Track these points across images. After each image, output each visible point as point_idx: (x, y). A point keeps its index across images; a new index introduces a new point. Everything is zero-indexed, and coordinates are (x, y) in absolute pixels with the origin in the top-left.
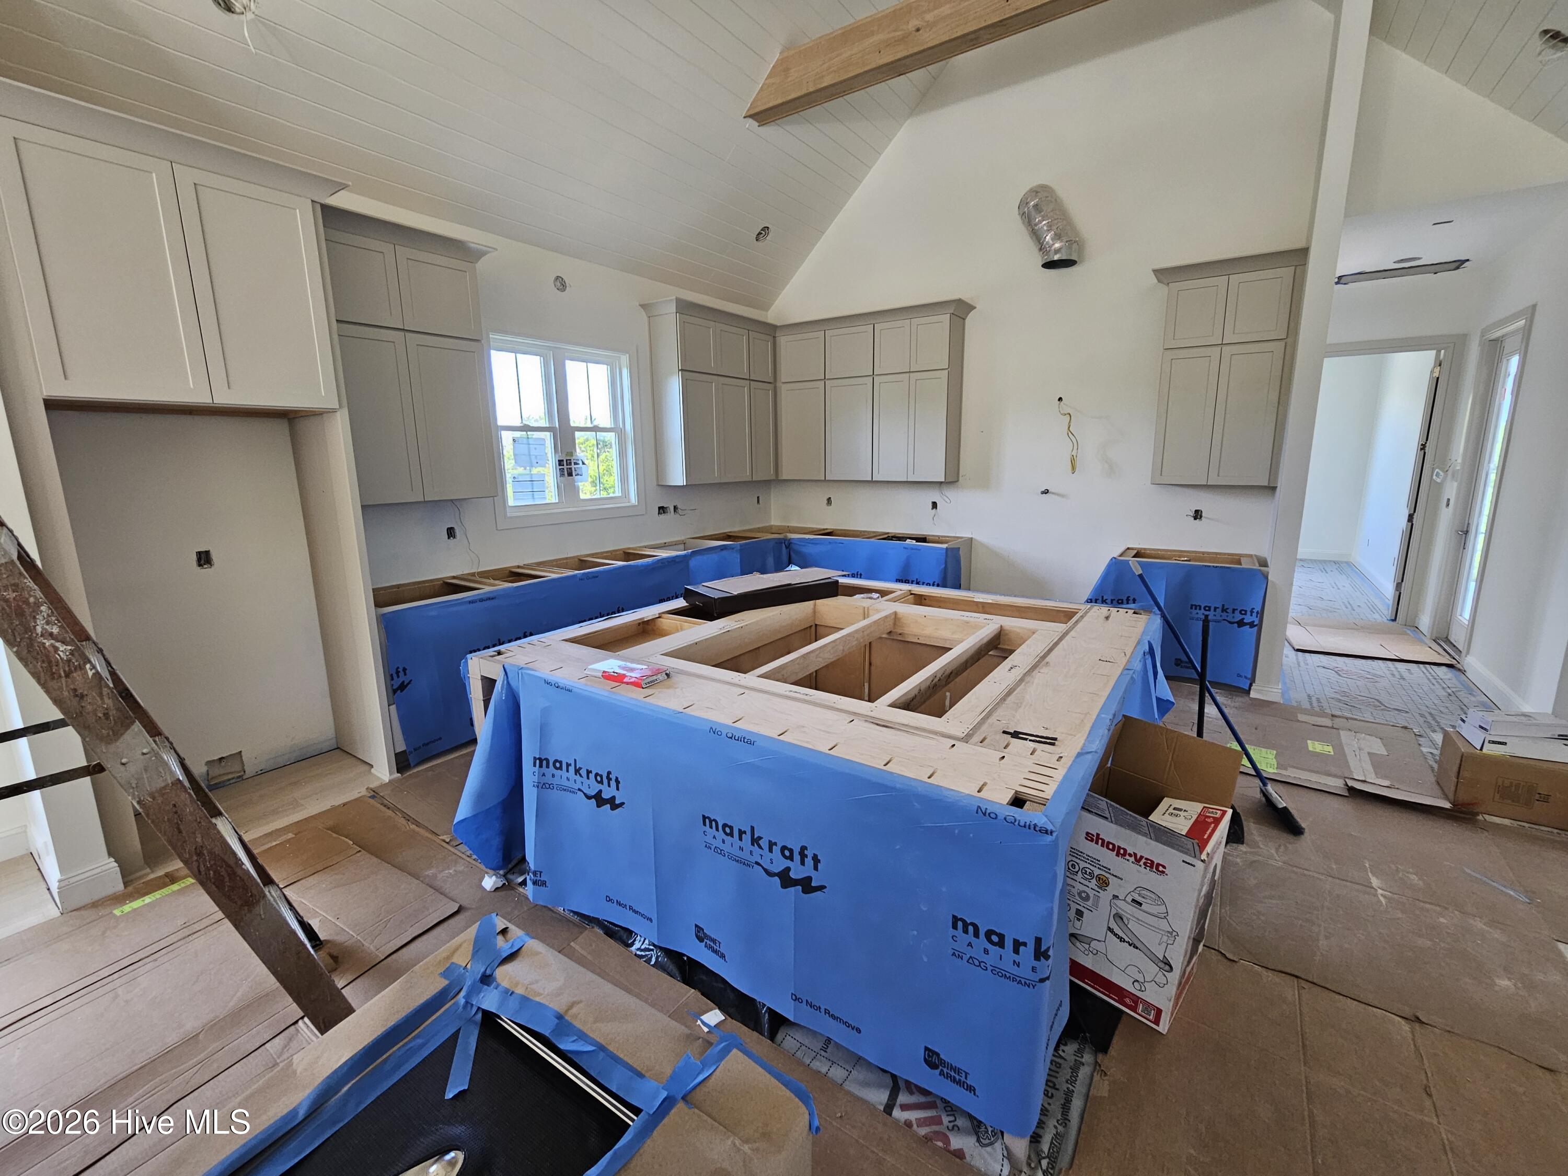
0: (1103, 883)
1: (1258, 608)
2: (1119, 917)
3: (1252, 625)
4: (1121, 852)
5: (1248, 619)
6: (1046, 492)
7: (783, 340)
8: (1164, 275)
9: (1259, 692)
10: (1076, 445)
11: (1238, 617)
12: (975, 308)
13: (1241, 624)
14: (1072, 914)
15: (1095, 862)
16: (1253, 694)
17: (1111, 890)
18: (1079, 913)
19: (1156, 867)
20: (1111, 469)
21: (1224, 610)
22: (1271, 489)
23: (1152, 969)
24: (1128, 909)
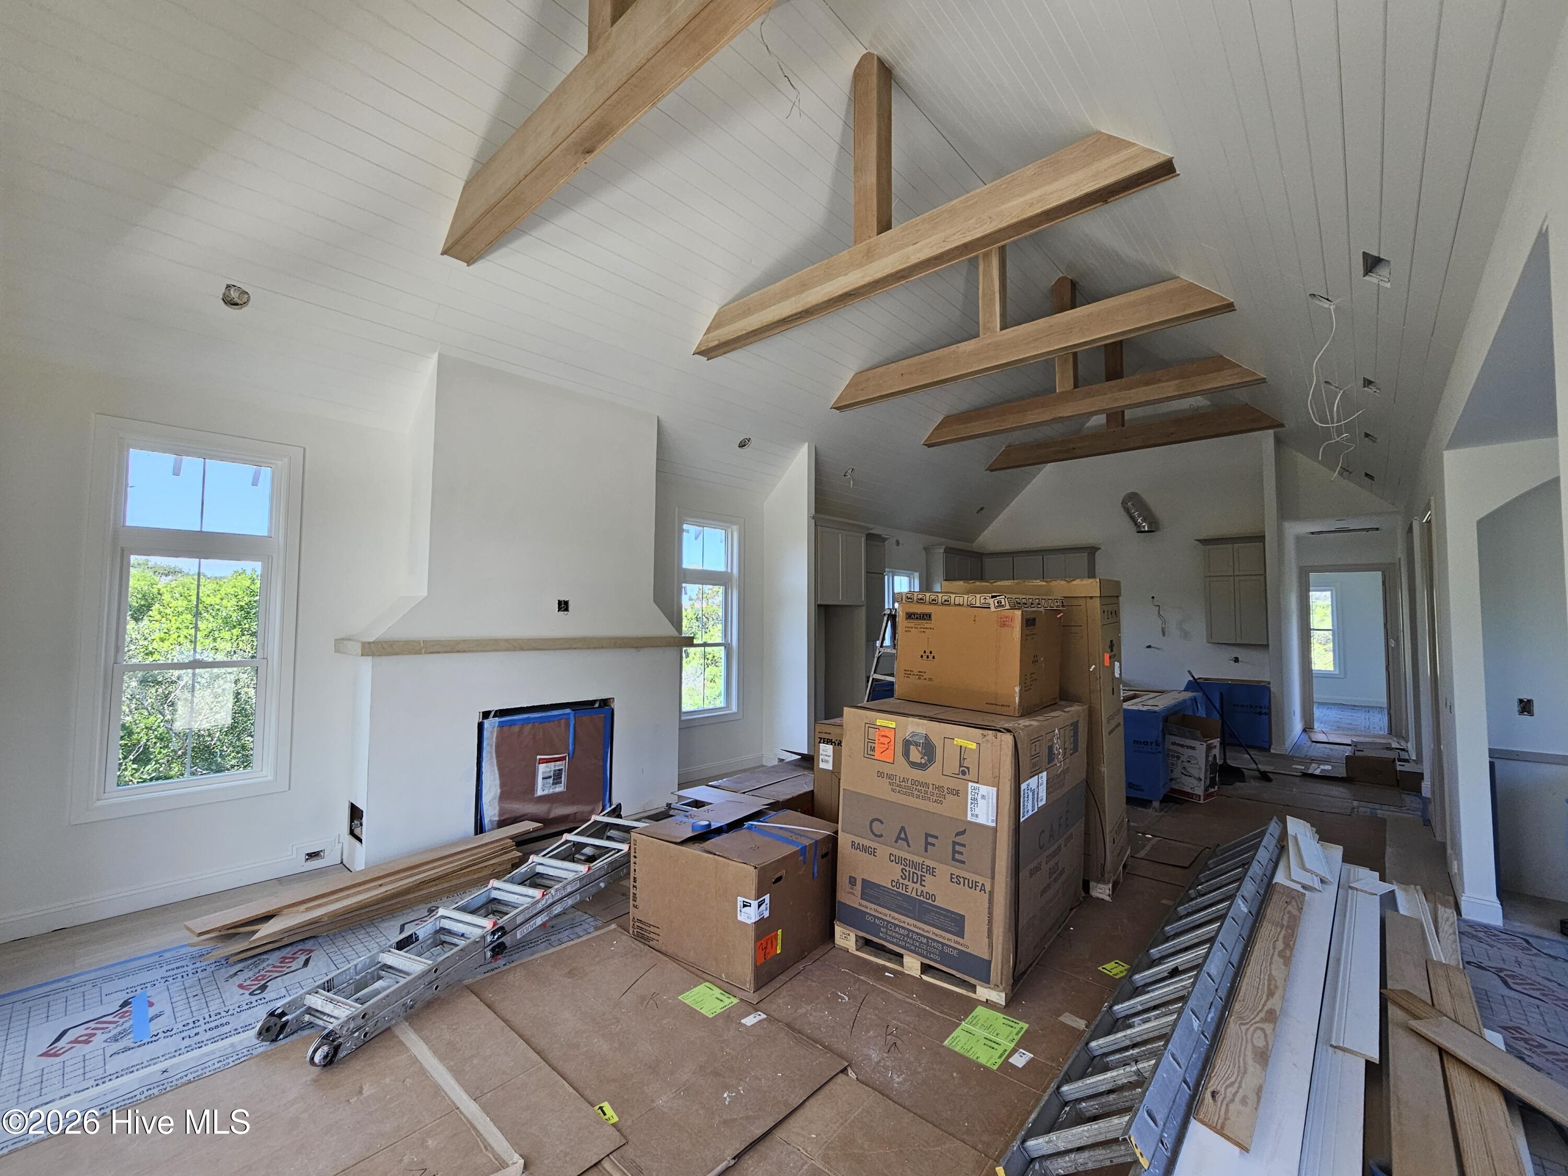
0: (1178, 758)
1: (1267, 705)
2: (1184, 768)
3: (1266, 714)
4: (1182, 746)
5: (1264, 711)
6: (1149, 647)
7: (987, 561)
8: (1205, 542)
9: (1275, 749)
10: (1164, 622)
11: (1259, 710)
12: (1100, 548)
13: (1260, 713)
14: (1170, 772)
15: (1175, 751)
16: (1272, 751)
17: (1181, 760)
18: (1172, 771)
19: (1193, 748)
20: (1186, 635)
21: (1251, 707)
22: (1266, 646)
23: (1195, 782)
24: (1186, 764)
